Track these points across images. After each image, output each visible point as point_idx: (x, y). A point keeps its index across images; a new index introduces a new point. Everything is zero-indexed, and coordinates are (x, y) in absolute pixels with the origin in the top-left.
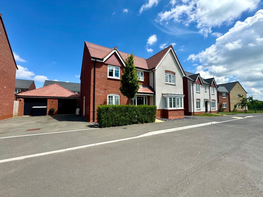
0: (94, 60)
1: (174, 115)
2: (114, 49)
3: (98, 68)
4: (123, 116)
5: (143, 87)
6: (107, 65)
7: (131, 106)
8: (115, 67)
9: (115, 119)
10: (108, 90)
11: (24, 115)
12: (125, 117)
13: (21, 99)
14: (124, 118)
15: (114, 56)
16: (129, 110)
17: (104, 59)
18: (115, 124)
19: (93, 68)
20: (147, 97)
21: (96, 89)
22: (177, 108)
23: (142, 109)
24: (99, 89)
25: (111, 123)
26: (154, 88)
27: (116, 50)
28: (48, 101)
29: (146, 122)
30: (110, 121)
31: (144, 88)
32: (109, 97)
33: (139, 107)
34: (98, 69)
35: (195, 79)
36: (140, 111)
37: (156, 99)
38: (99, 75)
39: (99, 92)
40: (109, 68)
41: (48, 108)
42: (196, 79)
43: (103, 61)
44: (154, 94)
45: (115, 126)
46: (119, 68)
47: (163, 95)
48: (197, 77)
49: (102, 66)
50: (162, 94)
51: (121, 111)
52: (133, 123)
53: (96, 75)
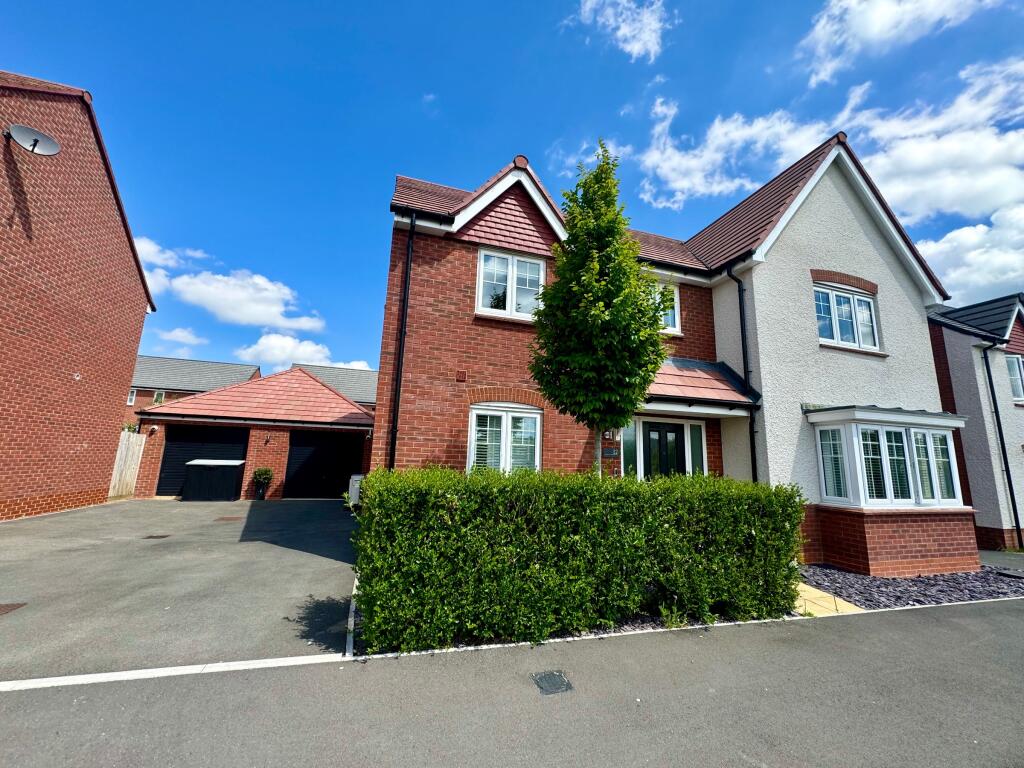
0: (407, 220)
1: (903, 553)
2: (516, 168)
3: (427, 263)
4: (543, 559)
5: (680, 369)
6: (475, 246)
7: (610, 485)
8: (517, 258)
9: (479, 581)
10: (475, 382)
11: (158, 494)
12: (560, 572)
13: (156, 427)
14: (551, 578)
15: (514, 202)
16: (594, 518)
17: (457, 218)
18: (481, 628)
19: (400, 265)
20: (703, 424)
21: (407, 376)
22: (924, 501)
23: (691, 511)
24: (424, 377)
25: (448, 615)
26: (747, 371)
27: (525, 170)
28: (252, 439)
29: (726, 610)
30: (442, 599)
31: (686, 373)
32: (482, 420)
33: (667, 491)
34: (427, 267)
35: (999, 325)
36: (678, 522)
37: (770, 441)
38: (431, 300)
39: (423, 394)
40: (487, 268)
41: (247, 468)
42: (1006, 328)
43: (455, 228)
44: (754, 408)
45: (477, 641)
46: (542, 264)
47: (814, 418)
48: (1012, 311)
49: (450, 257)
50: (806, 412)
51: (528, 521)
52: (624, 619)
53: (411, 302)
